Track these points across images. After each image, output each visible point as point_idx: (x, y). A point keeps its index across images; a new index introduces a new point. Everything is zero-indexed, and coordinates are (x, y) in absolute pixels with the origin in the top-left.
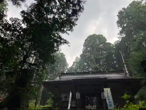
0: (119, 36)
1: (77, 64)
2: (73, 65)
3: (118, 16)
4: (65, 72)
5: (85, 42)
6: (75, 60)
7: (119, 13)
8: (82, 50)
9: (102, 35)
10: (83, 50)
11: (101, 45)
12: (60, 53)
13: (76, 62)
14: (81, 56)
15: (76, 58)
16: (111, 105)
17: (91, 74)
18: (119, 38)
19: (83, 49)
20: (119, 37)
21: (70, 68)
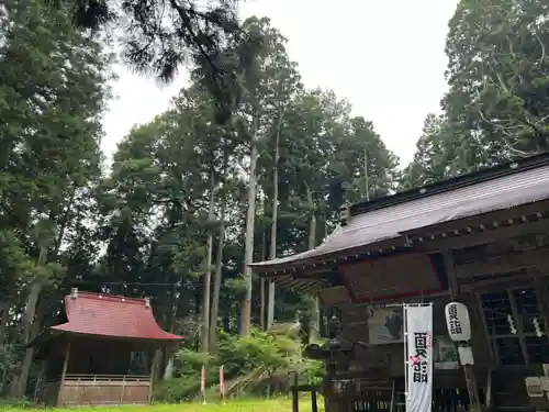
1: (436, 145)
2: (419, 155)
4: (393, 193)
5: (450, 35)
6: (425, 130)
8: (447, 72)
10: (450, 76)
12: (351, 120)
13: (431, 138)
14: (447, 102)
15: (428, 121)
19: (450, 66)
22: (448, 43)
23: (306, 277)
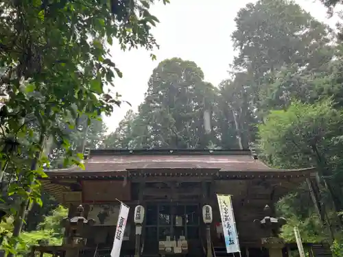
0: (231, 70)
1: (129, 127)
2: (119, 130)
3: (236, 20)
4: (97, 147)
5: (152, 76)
6: (125, 117)
7: (239, 14)
9: (193, 64)
10: (147, 95)
11: (191, 87)
13: (127, 123)
14: (142, 108)
15: (128, 112)
16: (232, 243)
17: (172, 154)
18: (231, 75)
19: (148, 91)
20: (232, 73)
21: (110, 136)
22: (150, 80)
23: (58, 183)
